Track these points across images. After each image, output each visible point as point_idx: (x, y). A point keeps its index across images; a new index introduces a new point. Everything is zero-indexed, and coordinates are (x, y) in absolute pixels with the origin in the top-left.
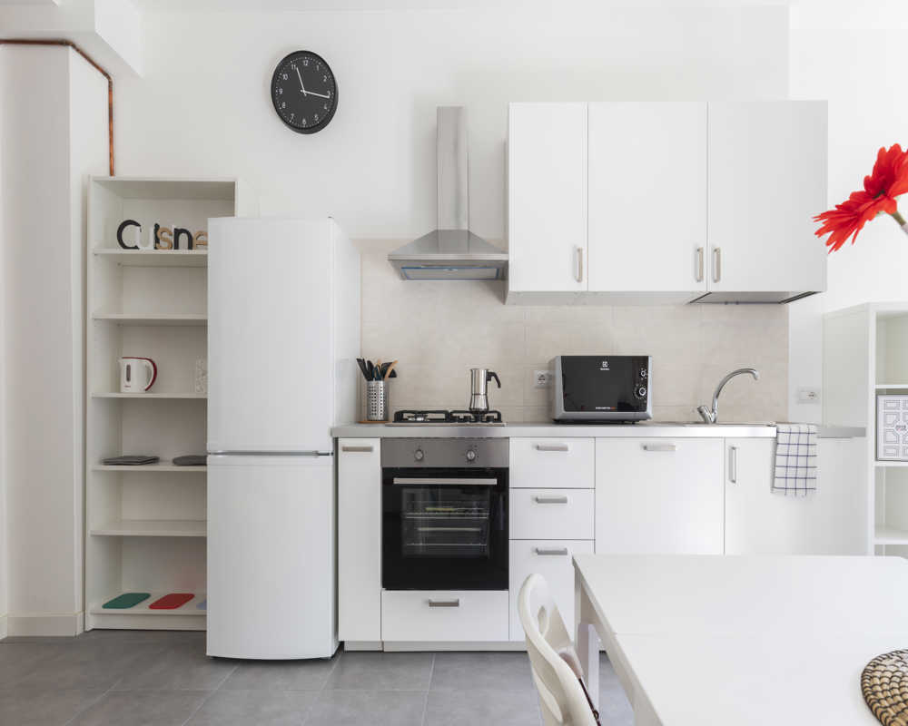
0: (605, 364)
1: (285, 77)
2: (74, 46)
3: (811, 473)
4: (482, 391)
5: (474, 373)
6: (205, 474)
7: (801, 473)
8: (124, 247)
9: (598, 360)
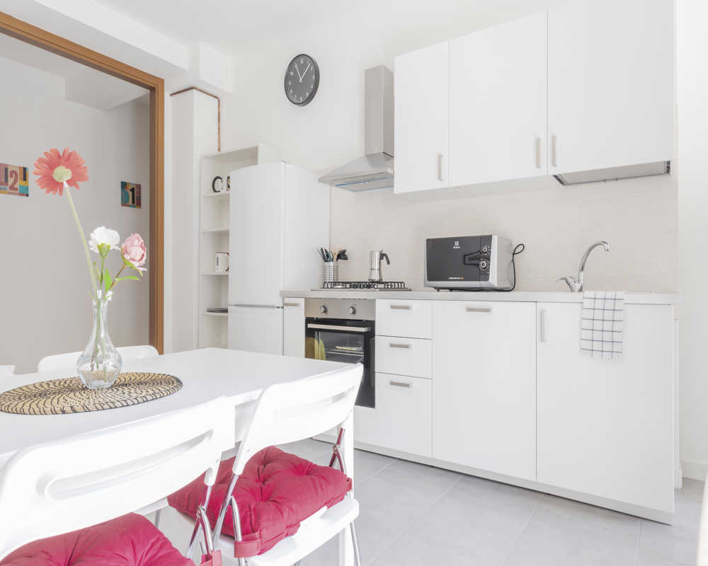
0: (457, 243)
1: (292, 73)
2: (195, 88)
3: (617, 337)
4: (376, 266)
5: (372, 253)
6: (227, 318)
7: (607, 336)
8: (215, 191)
9: (451, 241)
